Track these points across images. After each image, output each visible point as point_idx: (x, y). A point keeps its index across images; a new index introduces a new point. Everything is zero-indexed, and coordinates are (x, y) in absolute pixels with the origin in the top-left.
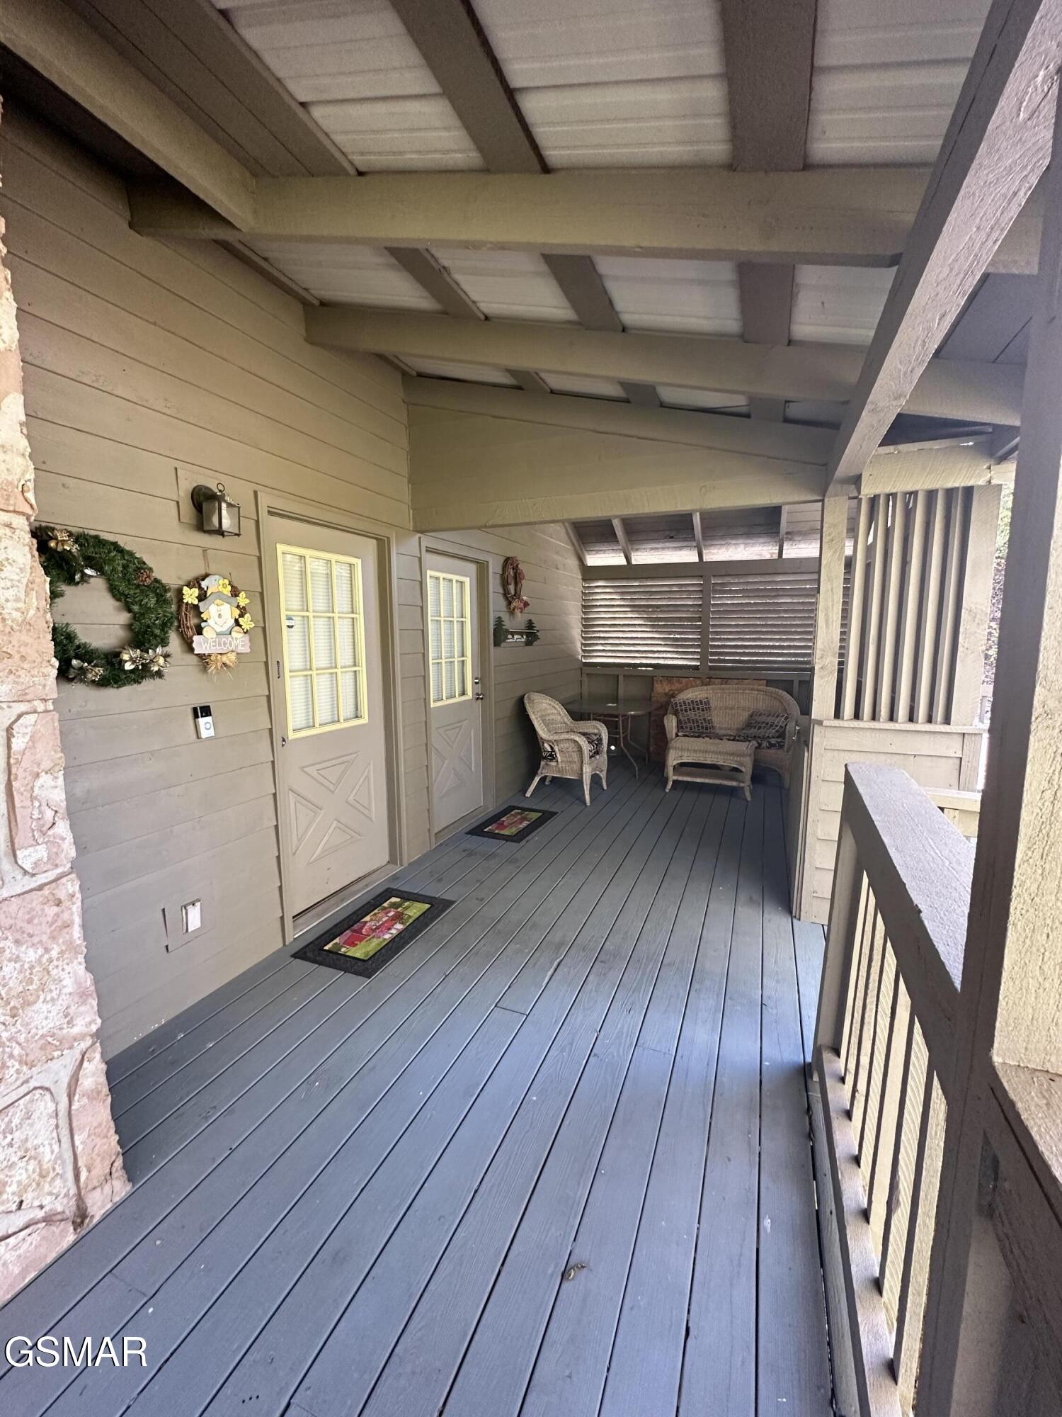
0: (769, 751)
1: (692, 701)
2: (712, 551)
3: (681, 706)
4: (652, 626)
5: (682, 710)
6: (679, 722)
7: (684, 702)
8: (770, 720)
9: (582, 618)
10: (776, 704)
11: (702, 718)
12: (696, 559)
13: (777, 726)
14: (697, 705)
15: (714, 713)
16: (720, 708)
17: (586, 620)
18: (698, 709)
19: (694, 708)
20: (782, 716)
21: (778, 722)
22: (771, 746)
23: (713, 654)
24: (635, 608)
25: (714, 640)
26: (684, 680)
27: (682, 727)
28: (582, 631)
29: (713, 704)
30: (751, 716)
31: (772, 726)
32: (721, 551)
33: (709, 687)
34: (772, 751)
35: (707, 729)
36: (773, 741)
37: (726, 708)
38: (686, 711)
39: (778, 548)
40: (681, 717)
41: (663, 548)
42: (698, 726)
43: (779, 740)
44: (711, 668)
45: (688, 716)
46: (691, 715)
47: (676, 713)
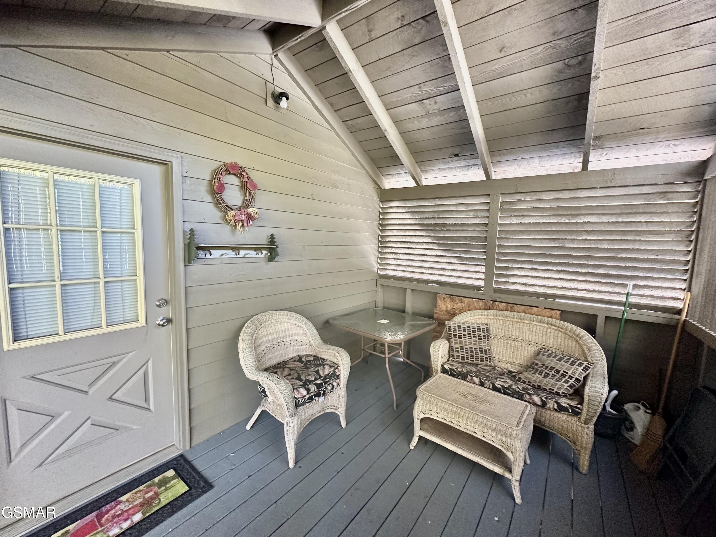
0: (557, 414)
1: (468, 327)
2: (502, 169)
3: (455, 331)
4: (438, 244)
5: (455, 336)
6: (451, 349)
7: (459, 327)
8: (563, 366)
9: (379, 235)
10: (572, 344)
11: (478, 347)
12: (483, 178)
13: (571, 378)
14: (474, 331)
15: (494, 342)
16: (502, 337)
17: (382, 236)
18: (474, 336)
19: (469, 334)
20: (580, 365)
21: (574, 373)
22: (561, 409)
23: (498, 275)
24: (426, 227)
25: (499, 261)
26: (466, 300)
27: (453, 356)
28: (379, 246)
29: (493, 330)
30: (538, 354)
31: (563, 376)
32: (511, 168)
33: (491, 312)
34: (562, 417)
35: (482, 360)
36: (564, 402)
37: (509, 338)
38: (460, 337)
39: (581, 160)
40: (453, 345)
41: (451, 168)
42: (472, 356)
43: (574, 404)
44: (496, 291)
45: (461, 343)
46: (466, 342)
47: (449, 339)
